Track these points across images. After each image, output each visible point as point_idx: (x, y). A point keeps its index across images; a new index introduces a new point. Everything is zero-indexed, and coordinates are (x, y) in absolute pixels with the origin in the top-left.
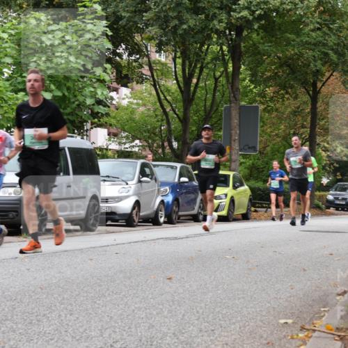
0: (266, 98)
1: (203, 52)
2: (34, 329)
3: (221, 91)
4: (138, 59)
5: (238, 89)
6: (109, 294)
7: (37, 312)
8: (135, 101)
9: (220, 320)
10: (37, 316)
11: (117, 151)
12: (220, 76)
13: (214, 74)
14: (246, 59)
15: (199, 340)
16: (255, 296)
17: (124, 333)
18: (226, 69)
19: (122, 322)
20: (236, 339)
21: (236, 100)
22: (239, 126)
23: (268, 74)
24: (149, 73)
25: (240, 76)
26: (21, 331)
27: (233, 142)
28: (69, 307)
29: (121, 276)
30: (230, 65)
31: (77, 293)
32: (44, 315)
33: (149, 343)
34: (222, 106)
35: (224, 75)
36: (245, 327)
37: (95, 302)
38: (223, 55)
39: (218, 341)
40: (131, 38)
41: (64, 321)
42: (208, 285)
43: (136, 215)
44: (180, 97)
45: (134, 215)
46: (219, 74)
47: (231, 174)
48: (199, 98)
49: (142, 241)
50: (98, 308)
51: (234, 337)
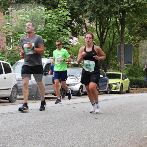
0: (136, 41)
1: (108, 22)
2: (40, 139)
3: (116, 38)
4: (81, 25)
5: (123, 37)
6: (71, 125)
7: (41, 132)
8: (80, 43)
9: (119, 136)
10: (41, 134)
11: (73, 64)
12: (116, 32)
13: (113, 31)
14: (127, 25)
15: (110, 144)
16: (133, 126)
17: (78, 141)
18: (118, 29)
19: (77, 136)
20: (126, 144)
21: (123, 42)
22: (124, 53)
23: (136, 31)
24: (85, 31)
25: (125, 32)
26: (35, 140)
27: (122, 60)
28: (55, 130)
29: (76, 117)
30: (120, 27)
31: (58, 124)
32: (44, 133)
33: (89, 145)
34: (117, 45)
35: (117, 31)
36: (129, 139)
37: (65, 128)
38: (117, 23)
39: (118, 145)
40: (78, 17)
41: (53, 136)
42: (113, 121)
43: (81, 91)
44: (99, 41)
45: (80, 91)
46: (115, 31)
47: (121, 73)
48: (107, 41)
49: (84, 102)
50: (67, 130)
51: (125, 143)
